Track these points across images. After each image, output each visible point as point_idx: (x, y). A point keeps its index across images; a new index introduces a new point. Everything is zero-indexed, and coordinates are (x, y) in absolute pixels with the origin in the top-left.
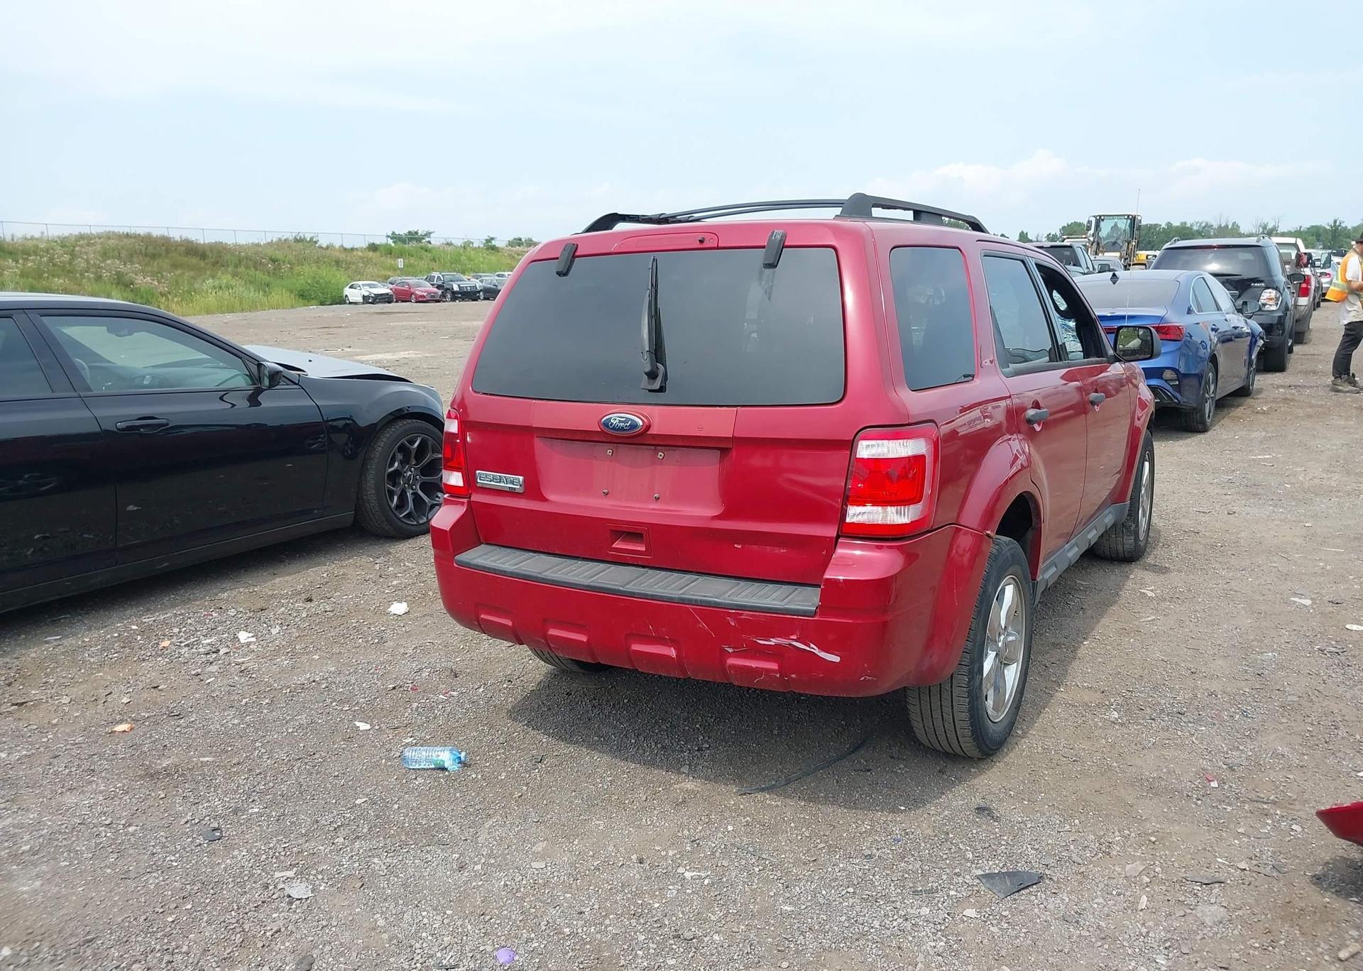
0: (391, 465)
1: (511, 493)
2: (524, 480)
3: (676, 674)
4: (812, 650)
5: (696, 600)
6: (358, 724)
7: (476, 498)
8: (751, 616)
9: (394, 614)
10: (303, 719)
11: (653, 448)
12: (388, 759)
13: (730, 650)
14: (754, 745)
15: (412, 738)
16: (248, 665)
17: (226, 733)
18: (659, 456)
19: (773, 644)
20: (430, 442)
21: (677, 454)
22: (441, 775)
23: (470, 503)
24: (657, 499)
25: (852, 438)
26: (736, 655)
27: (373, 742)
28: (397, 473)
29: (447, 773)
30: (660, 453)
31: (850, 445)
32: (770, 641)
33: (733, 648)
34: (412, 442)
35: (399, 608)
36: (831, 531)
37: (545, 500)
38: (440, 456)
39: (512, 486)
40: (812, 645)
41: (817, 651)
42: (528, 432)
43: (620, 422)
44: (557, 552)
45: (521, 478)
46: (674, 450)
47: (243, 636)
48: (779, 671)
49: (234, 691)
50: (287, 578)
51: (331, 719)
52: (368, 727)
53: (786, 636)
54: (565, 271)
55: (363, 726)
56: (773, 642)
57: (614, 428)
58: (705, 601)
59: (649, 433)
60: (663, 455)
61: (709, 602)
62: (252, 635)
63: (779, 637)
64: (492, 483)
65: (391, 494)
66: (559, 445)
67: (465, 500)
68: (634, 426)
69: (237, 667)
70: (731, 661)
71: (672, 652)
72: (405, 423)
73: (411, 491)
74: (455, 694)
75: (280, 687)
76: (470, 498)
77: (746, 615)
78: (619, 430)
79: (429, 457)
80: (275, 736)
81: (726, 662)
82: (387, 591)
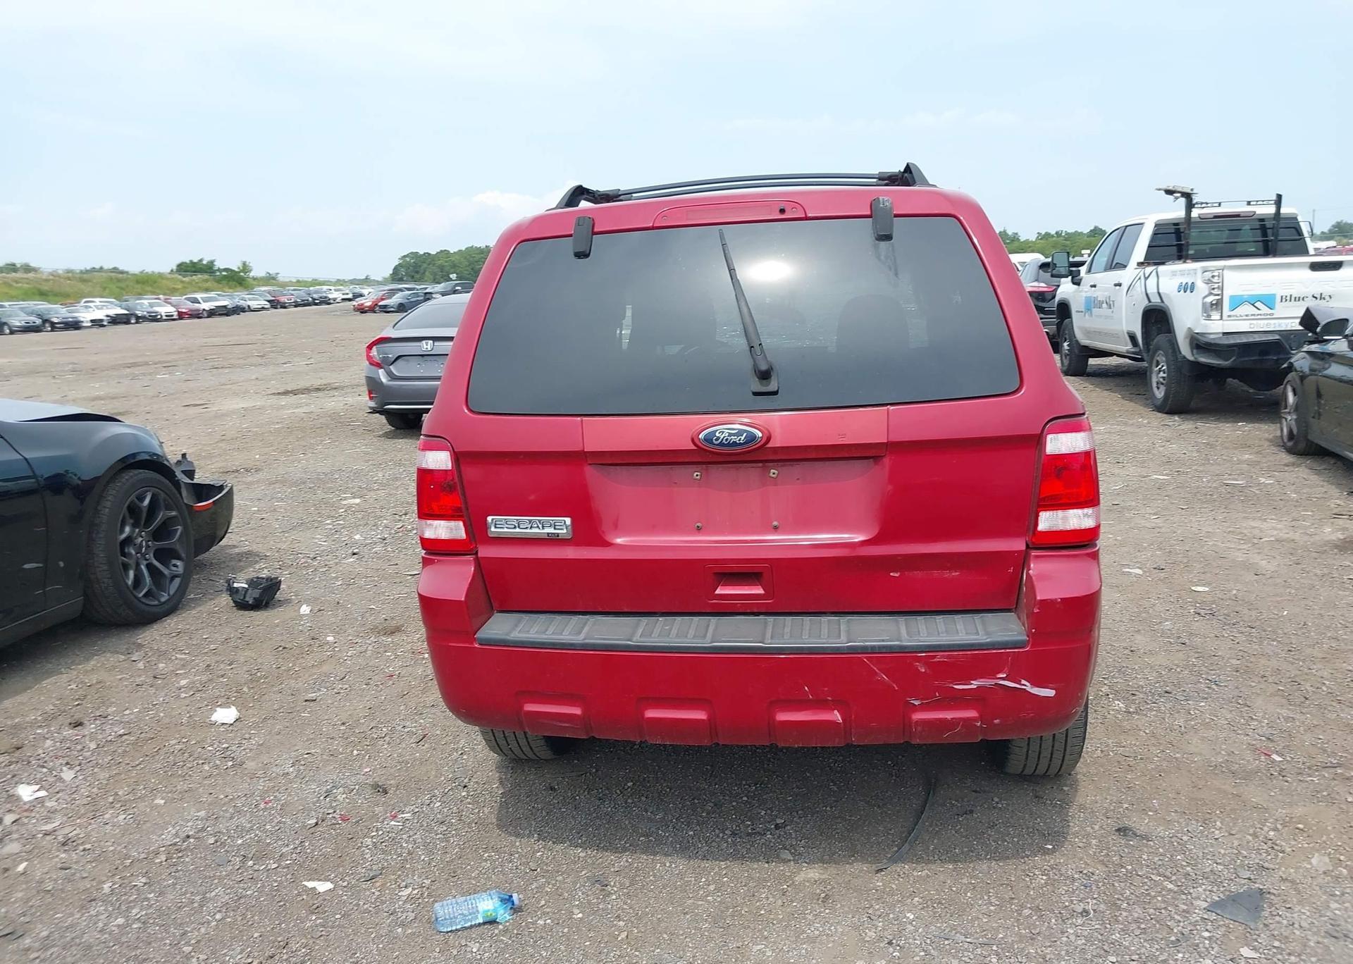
0: (122, 531)
1: (553, 541)
2: (573, 522)
3: (838, 742)
4: (1023, 687)
5: (873, 647)
6: (310, 884)
7: (485, 552)
8: (948, 657)
9: (223, 724)
10: (219, 894)
11: (760, 465)
12: (403, 925)
13: (917, 703)
14: (828, 808)
15: (410, 889)
16: (66, 831)
17: (118, 942)
18: (771, 475)
19: (975, 687)
20: (163, 495)
21: (797, 470)
22: (496, 931)
23: (479, 562)
24: (776, 528)
25: (1040, 432)
26: (923, 708)
27: (358, 905)
28: (128, 541)
29: (501, 927)
30: (772, 471)
31: (1037, 441)
32: (972, 684)
33: (922, 699)
34: (141, 499)
35: (226, 715)
36: (1018, 545)
37: (608, 544)
38: (174, 513)
39: (551, 530)
40: (1023, 682)
41: (1027, 686)
42: (580, 458)
43: (730, 435)
44: (626, 610)
45: (568, 521)
46: (792, 465)
47: (26, 792)
48: (981, 718)
49: (74, 874)
50: (19, 698)
51: (263, 886)
52: (329, 886)
53: (992, 675)
54: (588, 252)
55: (323, 887)
56: (975, 684)
57: (721, 444)
58: (884, 647)
59: (769, 446)
60: (776, 472)
61: (890, 647)
62: (38, 786)
63: (982, 678)
64: (517, 530)
65: (126, 567)
66: (623, 472)
67: (471, 558)
68: (752, 438)
69: (48, 838)
70: (917, 716)
71: (837, 716)
72: (132, 474)
73: (145, 562)
74: (407, 816)
75: (143, 856)
76: (477, 553)
77: (939, 657)
78: (729, 445)
79: (160, 516)
80: (203, 930)
81: (910, 718)
82: (183, 695)
